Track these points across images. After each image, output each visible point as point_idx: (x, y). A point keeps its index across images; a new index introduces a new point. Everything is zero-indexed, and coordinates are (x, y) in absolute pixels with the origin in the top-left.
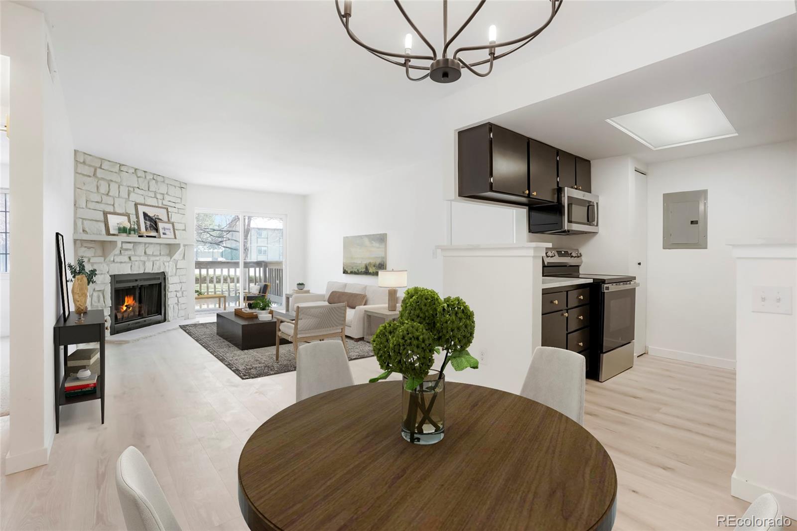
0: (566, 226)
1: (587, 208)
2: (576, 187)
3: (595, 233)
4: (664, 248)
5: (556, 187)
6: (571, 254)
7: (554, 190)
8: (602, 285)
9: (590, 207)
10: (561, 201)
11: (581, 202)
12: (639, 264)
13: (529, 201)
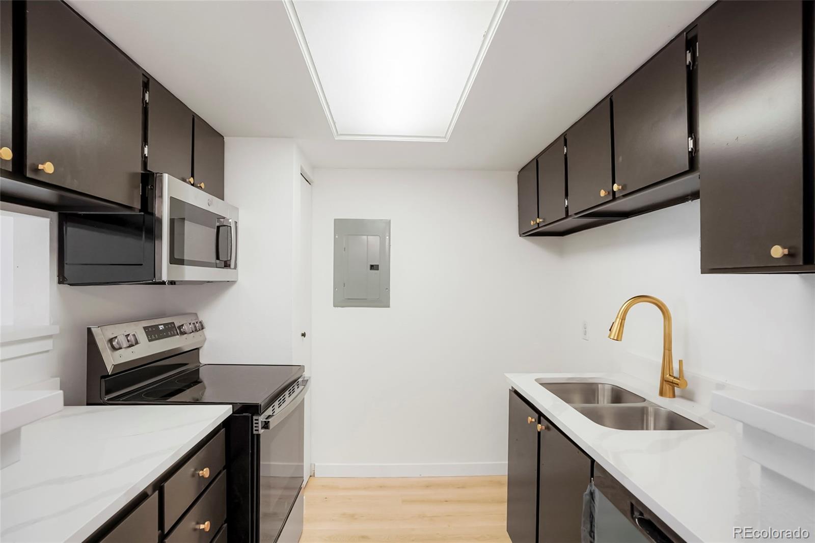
0: (166, 271)
1: (216, 230)
2: (192, 180)
3: (230, 283)
4: (334, 306)
5: (139, 169)
6: (180, 327)
7: (133, 175)
8: (255, 418)
9: (221, 228)
10: (153, 207)
11: (204, 217)
12: (304, 335)
13: (61, 197)
